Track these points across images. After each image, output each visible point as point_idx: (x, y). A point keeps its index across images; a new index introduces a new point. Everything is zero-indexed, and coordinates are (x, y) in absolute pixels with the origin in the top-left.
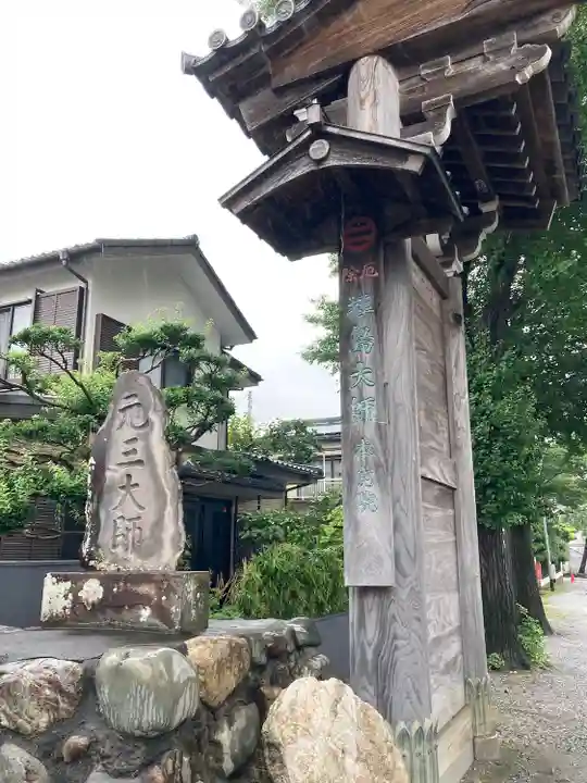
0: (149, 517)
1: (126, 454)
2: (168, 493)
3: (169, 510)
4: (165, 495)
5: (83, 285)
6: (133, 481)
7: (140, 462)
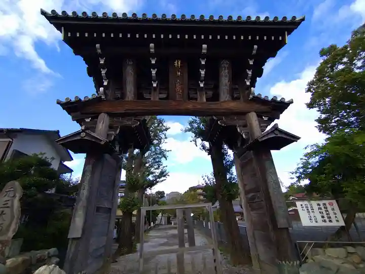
0: (6, 223)
1: (4, 205)
2: (16, 216)
3: (15, 221)
4: (14, 217)
5: (11, 140)
6: (4, 213)
7: (8, 207)
